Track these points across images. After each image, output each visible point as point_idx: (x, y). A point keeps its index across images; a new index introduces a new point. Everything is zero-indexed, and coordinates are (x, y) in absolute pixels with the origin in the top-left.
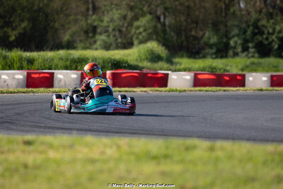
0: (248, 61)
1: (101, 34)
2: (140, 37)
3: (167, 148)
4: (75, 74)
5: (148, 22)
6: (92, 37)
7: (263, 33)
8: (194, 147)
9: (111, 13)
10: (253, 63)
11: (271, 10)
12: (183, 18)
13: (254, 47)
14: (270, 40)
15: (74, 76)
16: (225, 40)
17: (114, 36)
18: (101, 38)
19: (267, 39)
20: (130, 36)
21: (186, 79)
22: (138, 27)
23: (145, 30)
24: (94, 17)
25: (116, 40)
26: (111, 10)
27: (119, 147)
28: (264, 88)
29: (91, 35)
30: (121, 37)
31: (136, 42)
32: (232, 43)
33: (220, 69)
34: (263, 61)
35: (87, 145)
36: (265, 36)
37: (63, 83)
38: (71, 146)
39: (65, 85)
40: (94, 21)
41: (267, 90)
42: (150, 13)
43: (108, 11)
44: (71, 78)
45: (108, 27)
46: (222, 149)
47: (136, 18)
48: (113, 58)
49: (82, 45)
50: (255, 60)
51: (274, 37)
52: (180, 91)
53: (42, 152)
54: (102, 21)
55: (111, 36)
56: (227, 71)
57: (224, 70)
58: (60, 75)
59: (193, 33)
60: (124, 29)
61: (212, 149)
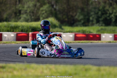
0: (100, 28)
1: (23, 14)
2: (44, 16)
3: (75, 70)
4: (13, 34)
5: (47, 8)
6: (18, 16)
7: (106, 13)
8: (90, 69)
9: (28, 3)
10: (102, 29)
11: (111, 2)
12: (65, 6)
13: (103, 21)
14: (111, 17)
15: (13, 35)
16: (87, 17)
17: (30, 15)
18: (24, 16)
19: (109, 16)
20: (38, 15)
21: (70, 37)
22: (42, 11)
23: (46, 12)
24: (20, 5)
25: (31, 17)
26: (28, 1)
27: (50, 69)
28: (111, 41)
29: (18, 14)
30: (33, 16)
31: (41, 18)
32: (91, 18)
33: (87, 32)
34: (107, 28)
35: (33, 68)
36: (108, 15)
37: (7, 39)
38: (25, 69)
39: (8, 40)
40: (20, 7)
41: (113, 42)
42: (49, 3)
43: (27, 2)
44: (11, 36)
45: (27, 10)
46: (104, 70)
47: (41, 6)
48: (32, 26)
49: (13, 20)
50: (103, 27)
51: (113, 15)
52: (69, 43)
53: (10, 72)
54: (24, 7)
55: (29, 15)
56: (91, 33)
57: (90, 32)
58: (5, 35)
59: (71, 13)
60: (35, 12)
61: (99, 70)
